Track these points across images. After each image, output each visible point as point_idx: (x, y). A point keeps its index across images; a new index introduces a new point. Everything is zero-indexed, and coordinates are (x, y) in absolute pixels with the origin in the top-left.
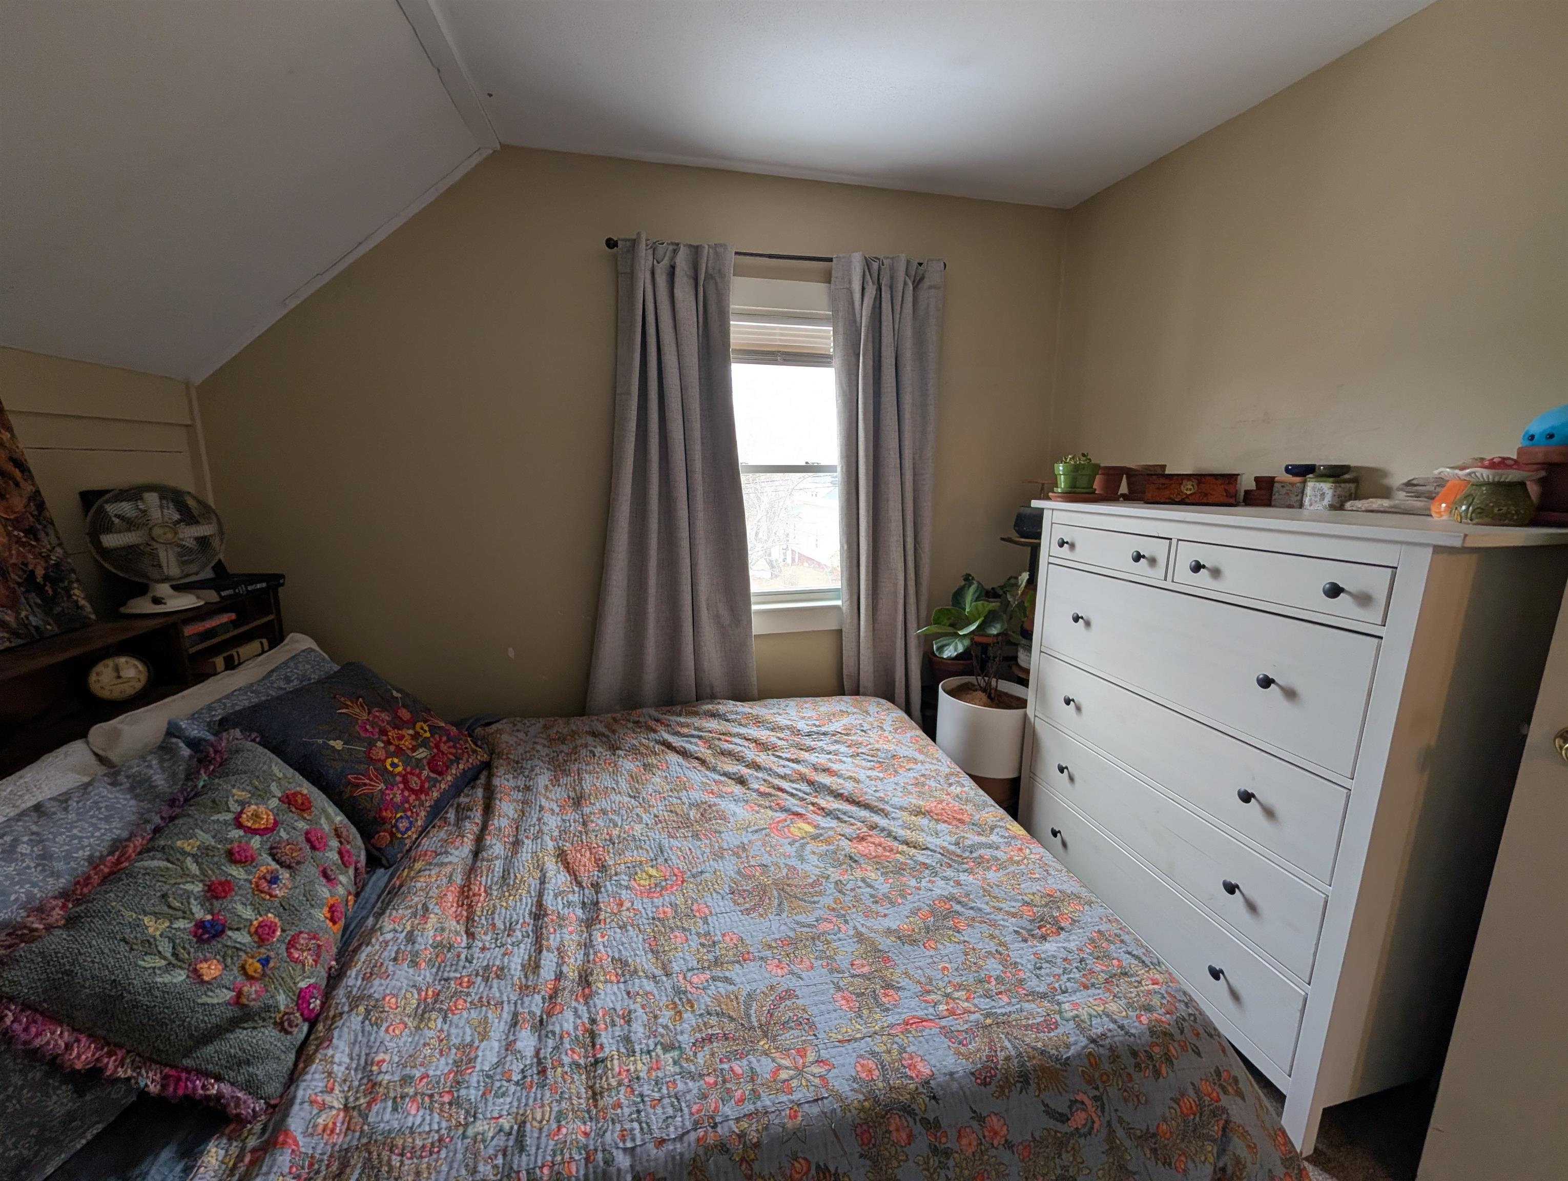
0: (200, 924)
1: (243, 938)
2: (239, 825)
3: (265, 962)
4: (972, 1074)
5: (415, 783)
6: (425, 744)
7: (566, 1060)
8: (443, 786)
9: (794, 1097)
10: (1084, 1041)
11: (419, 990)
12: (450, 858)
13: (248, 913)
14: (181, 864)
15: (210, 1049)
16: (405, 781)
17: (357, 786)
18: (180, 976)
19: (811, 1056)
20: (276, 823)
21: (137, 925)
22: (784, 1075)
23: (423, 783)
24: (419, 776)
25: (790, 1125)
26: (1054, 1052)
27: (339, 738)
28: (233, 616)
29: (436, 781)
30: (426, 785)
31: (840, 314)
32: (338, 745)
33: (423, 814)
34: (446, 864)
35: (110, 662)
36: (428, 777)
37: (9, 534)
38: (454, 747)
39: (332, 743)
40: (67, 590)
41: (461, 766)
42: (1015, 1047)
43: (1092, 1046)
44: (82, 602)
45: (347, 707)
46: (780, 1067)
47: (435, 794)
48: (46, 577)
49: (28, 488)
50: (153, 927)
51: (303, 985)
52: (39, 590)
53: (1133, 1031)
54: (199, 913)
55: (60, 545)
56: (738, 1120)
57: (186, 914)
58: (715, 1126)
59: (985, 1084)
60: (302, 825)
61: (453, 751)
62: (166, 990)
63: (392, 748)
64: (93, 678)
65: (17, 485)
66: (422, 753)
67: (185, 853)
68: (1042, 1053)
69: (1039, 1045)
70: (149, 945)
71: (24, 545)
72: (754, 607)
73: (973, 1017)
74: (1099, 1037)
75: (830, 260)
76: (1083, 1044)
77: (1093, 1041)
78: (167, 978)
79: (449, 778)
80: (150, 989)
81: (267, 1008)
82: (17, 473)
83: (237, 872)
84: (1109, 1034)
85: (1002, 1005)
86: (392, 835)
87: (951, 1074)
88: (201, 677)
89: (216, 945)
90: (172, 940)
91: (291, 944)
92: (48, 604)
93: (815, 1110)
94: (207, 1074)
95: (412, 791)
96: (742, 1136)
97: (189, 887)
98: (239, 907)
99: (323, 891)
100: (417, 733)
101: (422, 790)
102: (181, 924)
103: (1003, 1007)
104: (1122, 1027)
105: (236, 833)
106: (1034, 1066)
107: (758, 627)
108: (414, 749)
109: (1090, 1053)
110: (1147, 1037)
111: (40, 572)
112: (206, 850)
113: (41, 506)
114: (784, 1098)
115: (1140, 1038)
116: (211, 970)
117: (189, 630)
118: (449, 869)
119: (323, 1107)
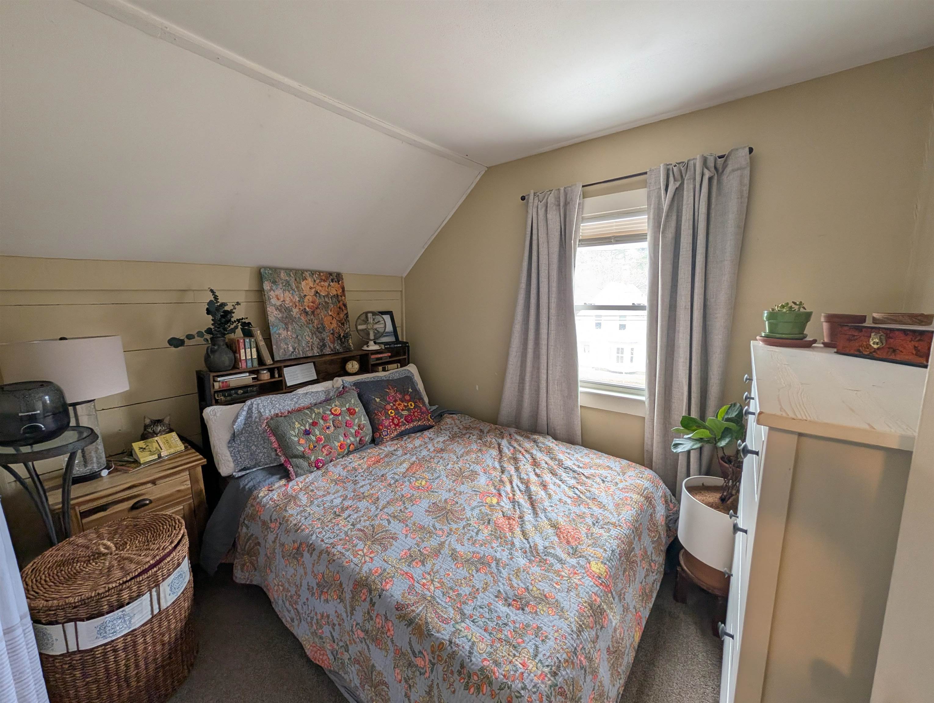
0: (306, 430)
1: (314, 438)
2: (331, 411)
3: (315, 447)
4: (397, 602)
5: (396, 421)
6: (409, 410)
7: (335, 509)
8: (407, 427)
9: (353, 559)
10: (447, 638)
11: (340, 476)
12: (385, 449)
13: (317, 433)
14: (312, 414)
15: (294, 460)
16: (393, 420)
17: (376, 415)
18: (296, 439)
19: (372, 555)
20: (340, 414)
21: (294, 423)
22: (360, 553)
23: (399, 422)
24: (399, 420)
25: (344, 563)
26: (431, 628)
27: (379, 398)
28: (390, 354)
29: (405, 424)
30: (400, 424)
31: (652, 206)
32: (378, 400)
33: (395, 433)
34: (382, 449)
35: (351, 362)
36: (402, 422)
37: (337, 324)
38: (421, 415)
39: (376, 399)
40: (348, 340)
41: (419, 423)
42: (421, 611)
43: (448, 642)
44: (351, 344)
45: (389, 389)
46: (362, 550)
47: (403, 428)
48: (343, 336)
49: (346, 312)
50: (297, 425)
51: (320, 458)
52: (341, 340)
53: (473, 659)
54: (308, 428)
55: (349, 328)
56: (338, 551)
57: (305, 426)
58: (333, 548)
59: (397, 609)
60: (348, 418)
61: (419, 416)
62: (292, 440)
63: (395, 407)
64: (347, 365)
65: (343, 311)
66: (405, 413)
67: (314, 412)
68: (427, 623)
69: (430, 620)
70: (294, 429)
71: (340, 327)
72: (581, 389)
73: (427, 593)
74: (454, 643)
75: (646, 173)
76: (445, 638)
77: (451, 642)
78: (293, 438)
79: (411, 425)
80: (289, 438)
81: (308, 458)
82: (344, 308)
83: (321, 422)
84: (461, 648)
85: (443, 601)
86: (380, 435)
87: (392, 596)
88: (373, 372)
89: (307, 436)
90: (299, 430)
91: (324, 447)
92: (342, 343)
93: (352, 566)
94: (291, 465)
95: (394, 423)
96: (334, 555)
97: (309, 420)
98: (316, 430)
99: (342, 439)
100: (408, 405)
101: (397, 425)
102: (302, 427)
103: (442, 601)
104: (470, 653)
105: (329, 412)
106: (418, 622)
107: (582, 401)
108: (403, 410)
109: (443, 643)
110: (476, 668)
111: (342, 335)
112: (319, 413)
113: (347, 317)
114: (352, 557)
115: (473, 664)
116: (302, 441)
117: (373, 357)
118: (381, 451)
119: (298, 485)
